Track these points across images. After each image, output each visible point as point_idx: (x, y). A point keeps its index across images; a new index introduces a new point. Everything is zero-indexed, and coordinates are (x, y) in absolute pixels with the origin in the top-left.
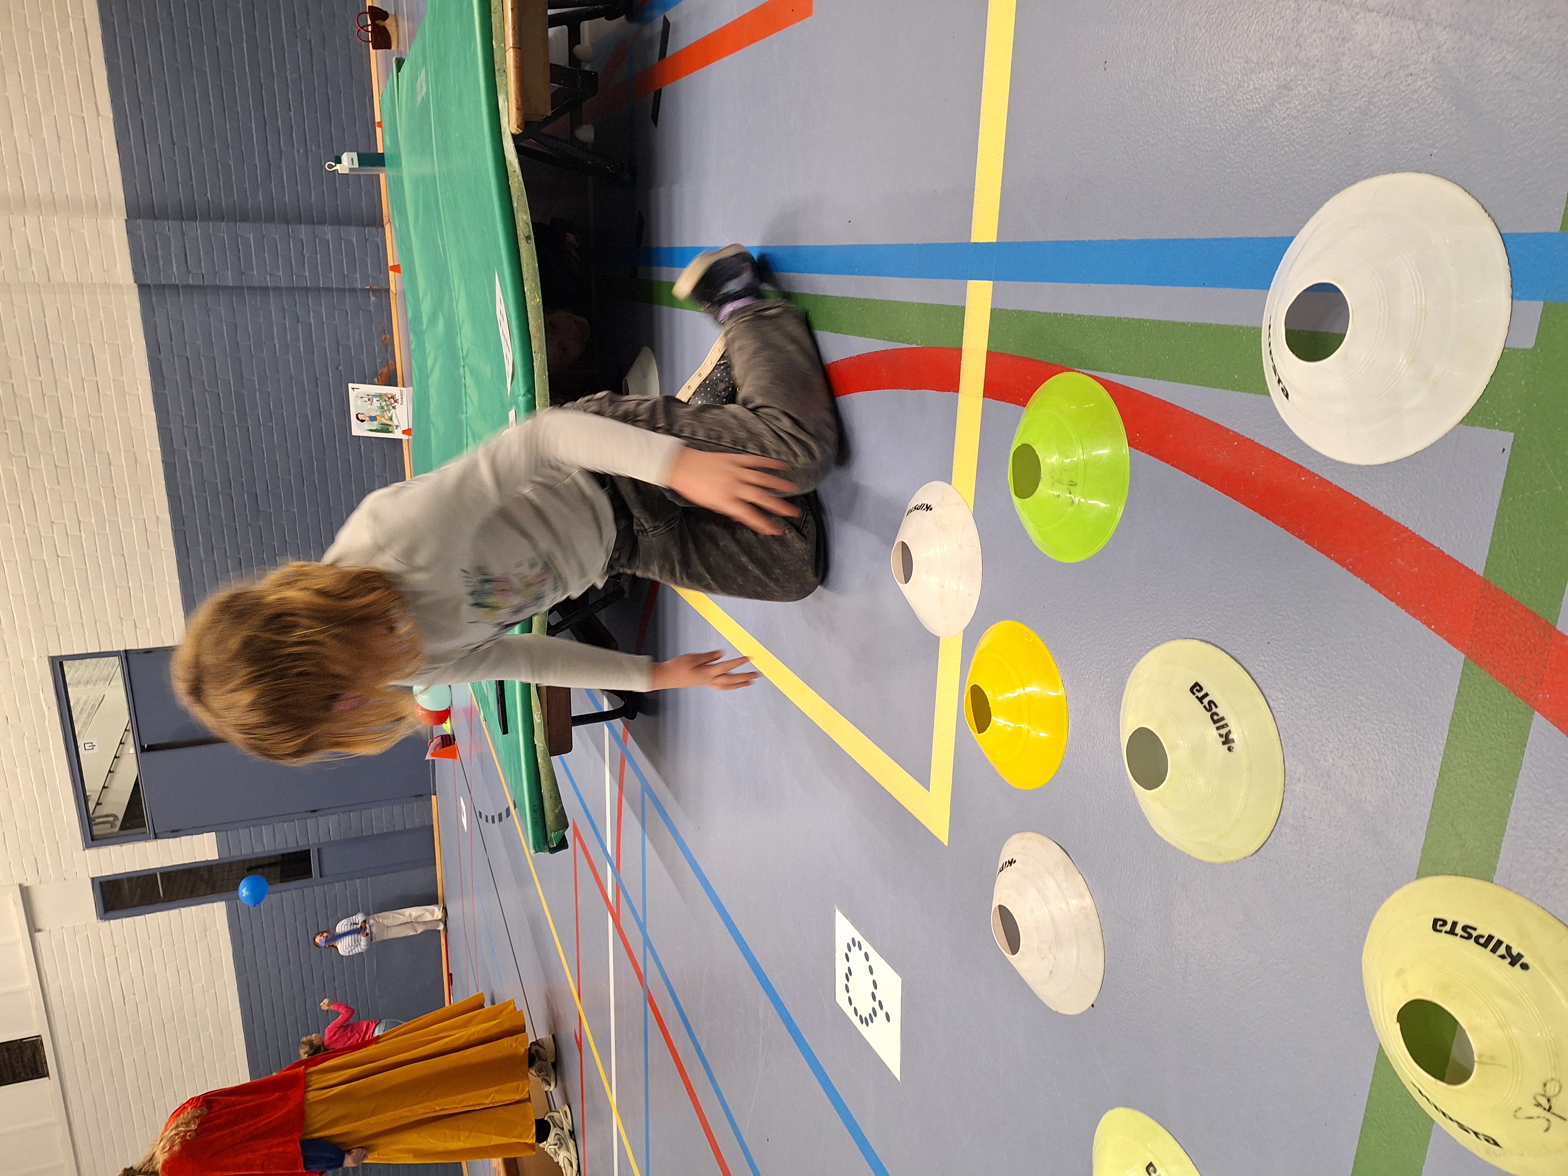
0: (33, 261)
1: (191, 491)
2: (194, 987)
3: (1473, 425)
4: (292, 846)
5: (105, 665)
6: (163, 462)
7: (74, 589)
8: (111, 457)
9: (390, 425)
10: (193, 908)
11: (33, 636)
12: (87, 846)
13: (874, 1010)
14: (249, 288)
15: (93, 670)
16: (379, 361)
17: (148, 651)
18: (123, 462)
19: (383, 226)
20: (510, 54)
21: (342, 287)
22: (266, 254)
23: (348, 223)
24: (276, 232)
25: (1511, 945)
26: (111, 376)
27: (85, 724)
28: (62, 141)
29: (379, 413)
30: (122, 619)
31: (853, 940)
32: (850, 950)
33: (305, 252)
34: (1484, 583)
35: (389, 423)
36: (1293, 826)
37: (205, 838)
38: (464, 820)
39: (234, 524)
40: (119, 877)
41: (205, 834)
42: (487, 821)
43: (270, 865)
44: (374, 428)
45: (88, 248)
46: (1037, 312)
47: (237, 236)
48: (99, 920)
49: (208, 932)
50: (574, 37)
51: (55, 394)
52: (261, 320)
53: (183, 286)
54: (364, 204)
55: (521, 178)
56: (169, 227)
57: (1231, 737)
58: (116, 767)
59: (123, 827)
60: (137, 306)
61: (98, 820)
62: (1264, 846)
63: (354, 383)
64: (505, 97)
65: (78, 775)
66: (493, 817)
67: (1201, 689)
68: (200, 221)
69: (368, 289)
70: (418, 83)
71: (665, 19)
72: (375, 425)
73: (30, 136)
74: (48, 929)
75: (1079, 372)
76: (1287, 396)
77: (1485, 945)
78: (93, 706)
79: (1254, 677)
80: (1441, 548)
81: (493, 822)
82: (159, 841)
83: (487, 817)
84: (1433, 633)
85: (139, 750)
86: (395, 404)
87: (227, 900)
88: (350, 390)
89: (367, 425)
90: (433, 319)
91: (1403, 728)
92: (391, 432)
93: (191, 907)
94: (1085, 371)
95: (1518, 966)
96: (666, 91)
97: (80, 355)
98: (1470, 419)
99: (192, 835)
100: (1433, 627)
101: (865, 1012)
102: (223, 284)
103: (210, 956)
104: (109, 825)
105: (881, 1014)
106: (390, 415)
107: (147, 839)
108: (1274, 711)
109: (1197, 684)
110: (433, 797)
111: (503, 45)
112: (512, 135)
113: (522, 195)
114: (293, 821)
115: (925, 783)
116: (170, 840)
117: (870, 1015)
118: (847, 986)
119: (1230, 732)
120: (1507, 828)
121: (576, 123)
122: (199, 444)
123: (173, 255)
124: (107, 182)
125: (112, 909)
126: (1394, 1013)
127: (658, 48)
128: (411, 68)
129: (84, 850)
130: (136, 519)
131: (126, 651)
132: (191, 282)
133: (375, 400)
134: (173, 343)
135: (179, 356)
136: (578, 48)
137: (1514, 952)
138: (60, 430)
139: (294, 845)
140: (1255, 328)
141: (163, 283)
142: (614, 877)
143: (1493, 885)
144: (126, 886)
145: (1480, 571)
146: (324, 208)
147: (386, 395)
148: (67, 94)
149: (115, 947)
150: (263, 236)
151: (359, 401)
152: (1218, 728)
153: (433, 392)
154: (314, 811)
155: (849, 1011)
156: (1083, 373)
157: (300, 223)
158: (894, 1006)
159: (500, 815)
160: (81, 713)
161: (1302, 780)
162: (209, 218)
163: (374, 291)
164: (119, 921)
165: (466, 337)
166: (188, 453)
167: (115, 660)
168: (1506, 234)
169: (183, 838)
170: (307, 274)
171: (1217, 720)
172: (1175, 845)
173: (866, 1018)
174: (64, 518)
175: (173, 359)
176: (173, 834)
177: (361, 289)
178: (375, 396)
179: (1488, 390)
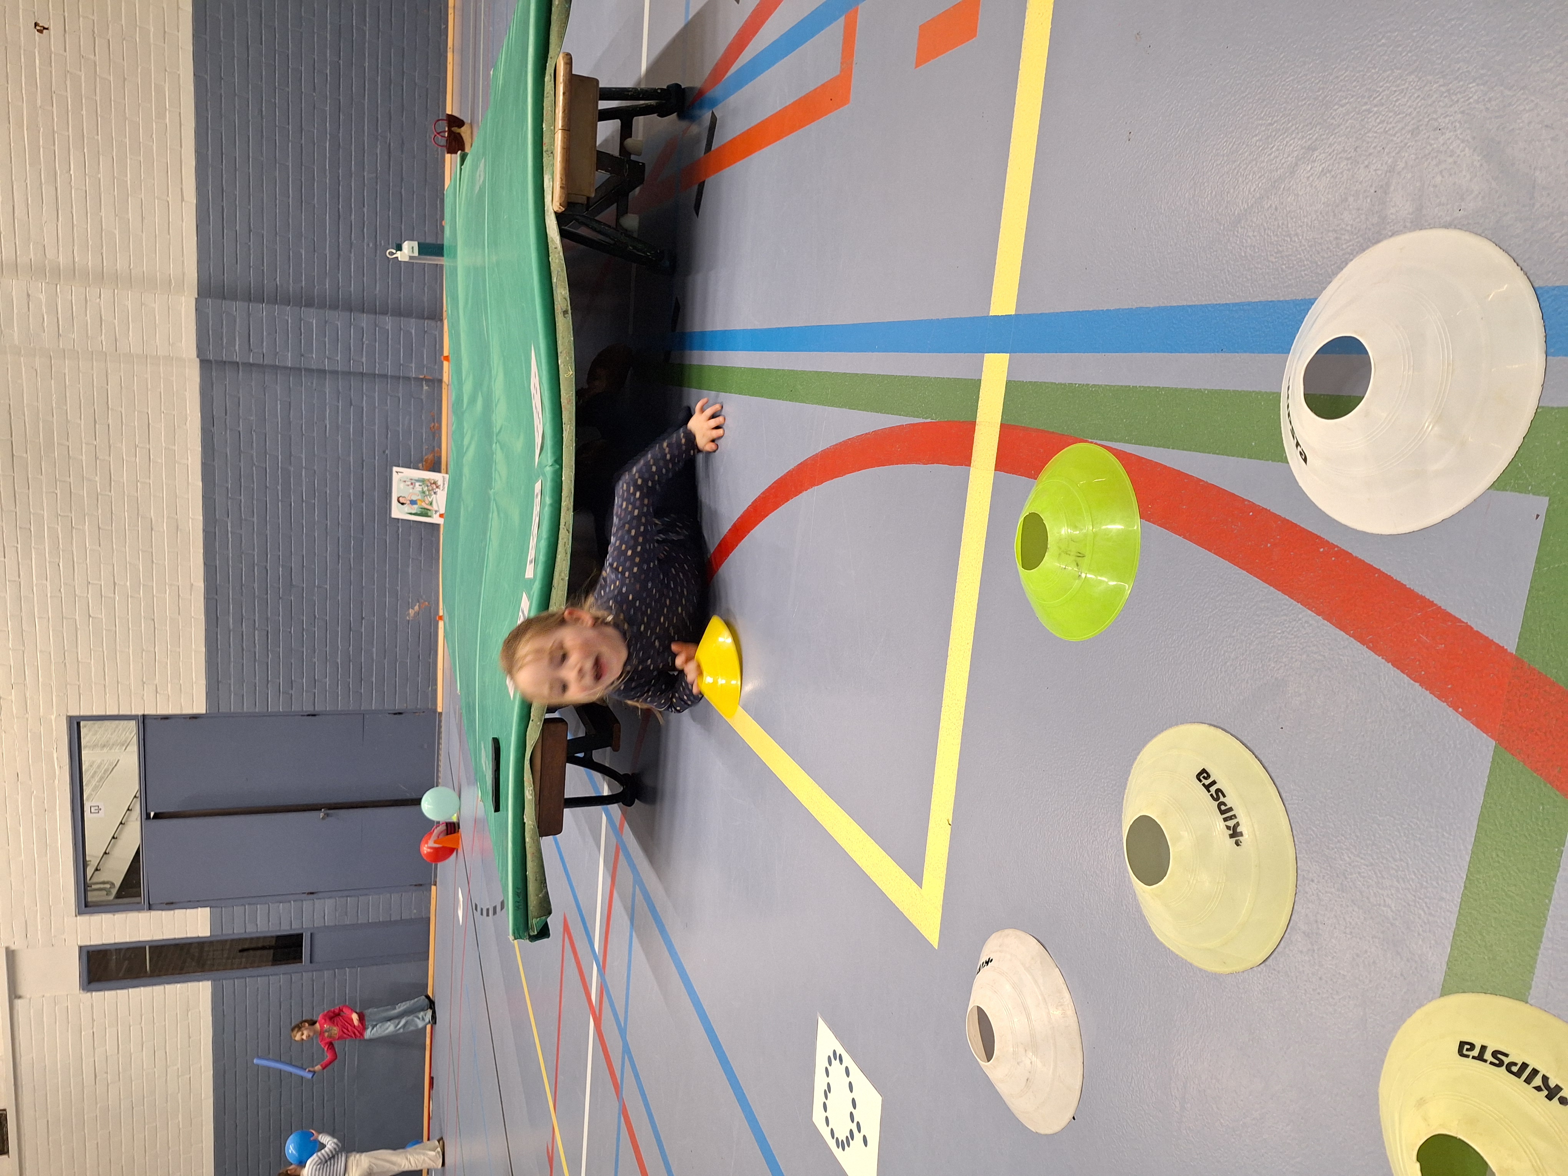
0: (104, 331)
1: (228, 561)
2: (168, 1070)
3: (1505, 490)
4: (285, 929)
5: (124, 730)
6: (204, 530)
7: (101, 649)
8: (153, 522)
9: (430, 510)
10: (179, 985)
11: (54, 694)
12: (80, 913)
13: (851, 1132)
14: (306, 369)
15: (112, 734)
16: (425, 447)
17: (166, 718)
18: (165, 528)
19: (442, 320)
20: (559, 136)
21: (398, 375)
22: (327, 340)
23: (409, 314)
24: (338, 319)
25: (1547, 1075)
26: (164, 445)
27: (96, 788)
28: (145, 221)
29: (420, 497)
30: (144, 683)
31: (835, 1052)
32: (830, 1064)
33: (364, 340)
34: (1517, 661)
35: (429, 507)
36: (1304, 933)
37: (199, 914)
38: (460, 913)
39: (265, 597)
40: (108, 947)
41: (200, 909)
42: (482, 914)
43: (263, 948)
44: (413, 512)
45: (157, 322)
46: (1052, 383)
47: (301, 320)
48: (81, 991)
49: (190, 1013)
50: (626, 131)
51: (107, 458)
52: (315, 401)
53: (244, 364)
54: (426, 299)
55: (561, 254)
56: (237, 308)
57: (1239, 830)
58: (120, 834)
59: (119, 895)
60: (197, 379)
61: (94, 887)
62: (1273, 956)
63: (399, 466)
64: (550, 177)
65: (81, 838)
66: (488, 910)
67: (1209, 776)
68: (267, 303)
69: (422, 379)
70: (478, 174)
71: (713, 116)
72: (415, 509)
73: (116, 215)
74: (28, 996)
75: (1092, 443)
76: (1305, 460)
77: (1518, 1074)
78: (106, 771)
79: (1266, 765)
80: (1469, 624)
81: (488, 915)
82: (153, 913)
83: (482, 910)
84: (1460, 718)
85: (144, 816)
86: (437, 490)
87: (214, 981)
88: (394, 474)
89: (407, 508)
90: (473, 400)
91: (1426, 824)
92: (430, 516)
93: (176, 985)
94: (1099, 442)
95: (1556, 1100)
96: (710, 182)
97: (136, 423)
98: (1499, 484)
99: (186, 908)
100: (1460, 710)
101: (842, 1135)
102: (281, 364)
103: (190, 1037)
104: (105, 893)
105: (858, 1137)
106: (430, 500)
107: (140, 910)
108: (1286, 803)
109: (1204, 771)
110: (433, 888)
111: (552, 128)
112: (555, 213)
113: (562, 270)
114: (290, 902)
115: (918, 878)
116: (164, 913)
117: (847, 1137)
118: (825, 1105)
119: (1238, 824)
120: (1544, 940)
121: (622, 212)
122: (241, 516)
123: (237, 333)
124: (183, 262)
125: (99, 980)
126: (1413, 1150)
127: (704, 143)
128: (473, 161)
129: (76, 916)
130: (171, 585)
131: (144, 716)
132: (251, 361)
133: (417, 484)
134: (228, 417)
135: (231, 430)
136: (629, 141)
137: (1552, 1084)
138: (108, 493)
139: (288, 928)
140: (1274, 393)
141: (224, 359)
142: (599, 978)
143: (1528, 1005)
144: (114, 957)
145: (1512, 648)
146: (388, 300)
147: (428, 480)
148: (156, 179)
149: (93, 1020)
150: (326, 322)
151: (402, 485)
152: (1225, 820)
153: (466, 470)
154: (312, 893)
155: (825, 1132)
156: (1096, 444)
157: (363, 312)
158: (872, 1128)
159: (495, 908)
160: (93, 777)
161: (1316, 881)
162: (275, 302)
163: (427, 380)
164: (102, 993)
165: (500, 415)
166: (229, 524)
167: (133, 724)
168: (1540, 288)
169: (177, 911)
170: (364, 360)
171: (1225, 811)
172: (1177, 953)
173: (842, 1141)
174: (100, 579)
175: (226, 433)
176: (168, 906)
177: (414, 378)
178: (418, 481)
179: (1521, 452)
